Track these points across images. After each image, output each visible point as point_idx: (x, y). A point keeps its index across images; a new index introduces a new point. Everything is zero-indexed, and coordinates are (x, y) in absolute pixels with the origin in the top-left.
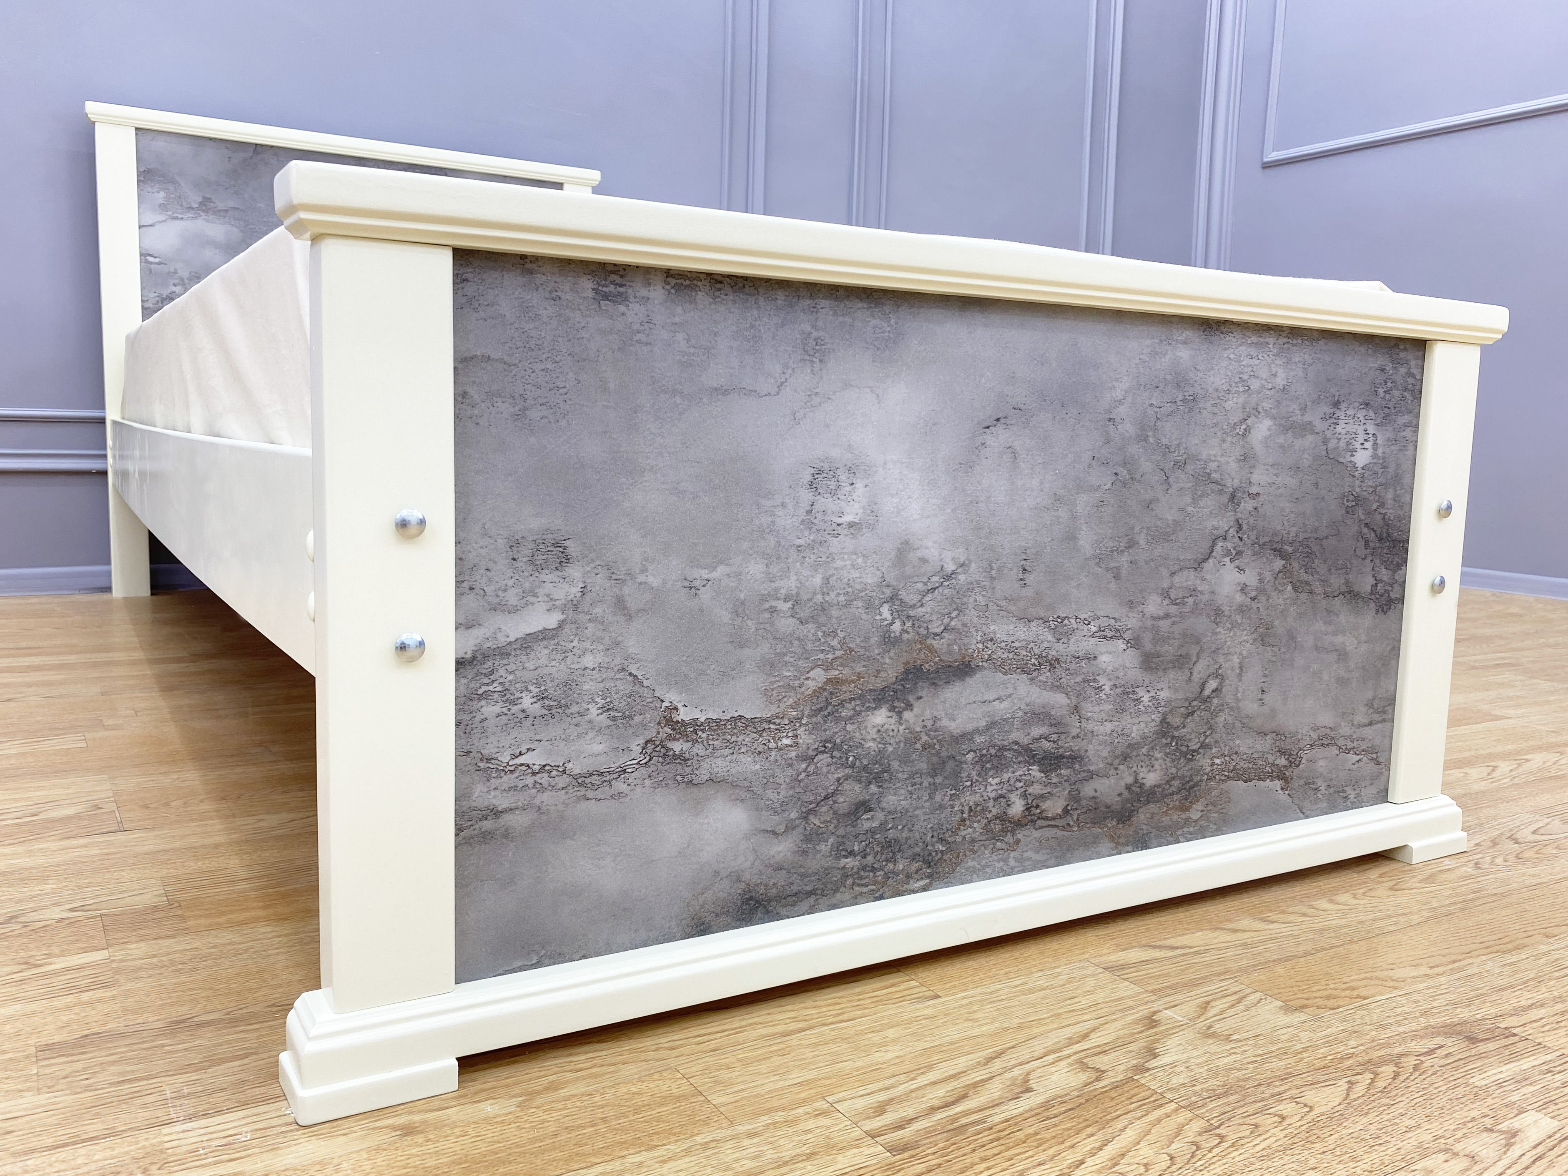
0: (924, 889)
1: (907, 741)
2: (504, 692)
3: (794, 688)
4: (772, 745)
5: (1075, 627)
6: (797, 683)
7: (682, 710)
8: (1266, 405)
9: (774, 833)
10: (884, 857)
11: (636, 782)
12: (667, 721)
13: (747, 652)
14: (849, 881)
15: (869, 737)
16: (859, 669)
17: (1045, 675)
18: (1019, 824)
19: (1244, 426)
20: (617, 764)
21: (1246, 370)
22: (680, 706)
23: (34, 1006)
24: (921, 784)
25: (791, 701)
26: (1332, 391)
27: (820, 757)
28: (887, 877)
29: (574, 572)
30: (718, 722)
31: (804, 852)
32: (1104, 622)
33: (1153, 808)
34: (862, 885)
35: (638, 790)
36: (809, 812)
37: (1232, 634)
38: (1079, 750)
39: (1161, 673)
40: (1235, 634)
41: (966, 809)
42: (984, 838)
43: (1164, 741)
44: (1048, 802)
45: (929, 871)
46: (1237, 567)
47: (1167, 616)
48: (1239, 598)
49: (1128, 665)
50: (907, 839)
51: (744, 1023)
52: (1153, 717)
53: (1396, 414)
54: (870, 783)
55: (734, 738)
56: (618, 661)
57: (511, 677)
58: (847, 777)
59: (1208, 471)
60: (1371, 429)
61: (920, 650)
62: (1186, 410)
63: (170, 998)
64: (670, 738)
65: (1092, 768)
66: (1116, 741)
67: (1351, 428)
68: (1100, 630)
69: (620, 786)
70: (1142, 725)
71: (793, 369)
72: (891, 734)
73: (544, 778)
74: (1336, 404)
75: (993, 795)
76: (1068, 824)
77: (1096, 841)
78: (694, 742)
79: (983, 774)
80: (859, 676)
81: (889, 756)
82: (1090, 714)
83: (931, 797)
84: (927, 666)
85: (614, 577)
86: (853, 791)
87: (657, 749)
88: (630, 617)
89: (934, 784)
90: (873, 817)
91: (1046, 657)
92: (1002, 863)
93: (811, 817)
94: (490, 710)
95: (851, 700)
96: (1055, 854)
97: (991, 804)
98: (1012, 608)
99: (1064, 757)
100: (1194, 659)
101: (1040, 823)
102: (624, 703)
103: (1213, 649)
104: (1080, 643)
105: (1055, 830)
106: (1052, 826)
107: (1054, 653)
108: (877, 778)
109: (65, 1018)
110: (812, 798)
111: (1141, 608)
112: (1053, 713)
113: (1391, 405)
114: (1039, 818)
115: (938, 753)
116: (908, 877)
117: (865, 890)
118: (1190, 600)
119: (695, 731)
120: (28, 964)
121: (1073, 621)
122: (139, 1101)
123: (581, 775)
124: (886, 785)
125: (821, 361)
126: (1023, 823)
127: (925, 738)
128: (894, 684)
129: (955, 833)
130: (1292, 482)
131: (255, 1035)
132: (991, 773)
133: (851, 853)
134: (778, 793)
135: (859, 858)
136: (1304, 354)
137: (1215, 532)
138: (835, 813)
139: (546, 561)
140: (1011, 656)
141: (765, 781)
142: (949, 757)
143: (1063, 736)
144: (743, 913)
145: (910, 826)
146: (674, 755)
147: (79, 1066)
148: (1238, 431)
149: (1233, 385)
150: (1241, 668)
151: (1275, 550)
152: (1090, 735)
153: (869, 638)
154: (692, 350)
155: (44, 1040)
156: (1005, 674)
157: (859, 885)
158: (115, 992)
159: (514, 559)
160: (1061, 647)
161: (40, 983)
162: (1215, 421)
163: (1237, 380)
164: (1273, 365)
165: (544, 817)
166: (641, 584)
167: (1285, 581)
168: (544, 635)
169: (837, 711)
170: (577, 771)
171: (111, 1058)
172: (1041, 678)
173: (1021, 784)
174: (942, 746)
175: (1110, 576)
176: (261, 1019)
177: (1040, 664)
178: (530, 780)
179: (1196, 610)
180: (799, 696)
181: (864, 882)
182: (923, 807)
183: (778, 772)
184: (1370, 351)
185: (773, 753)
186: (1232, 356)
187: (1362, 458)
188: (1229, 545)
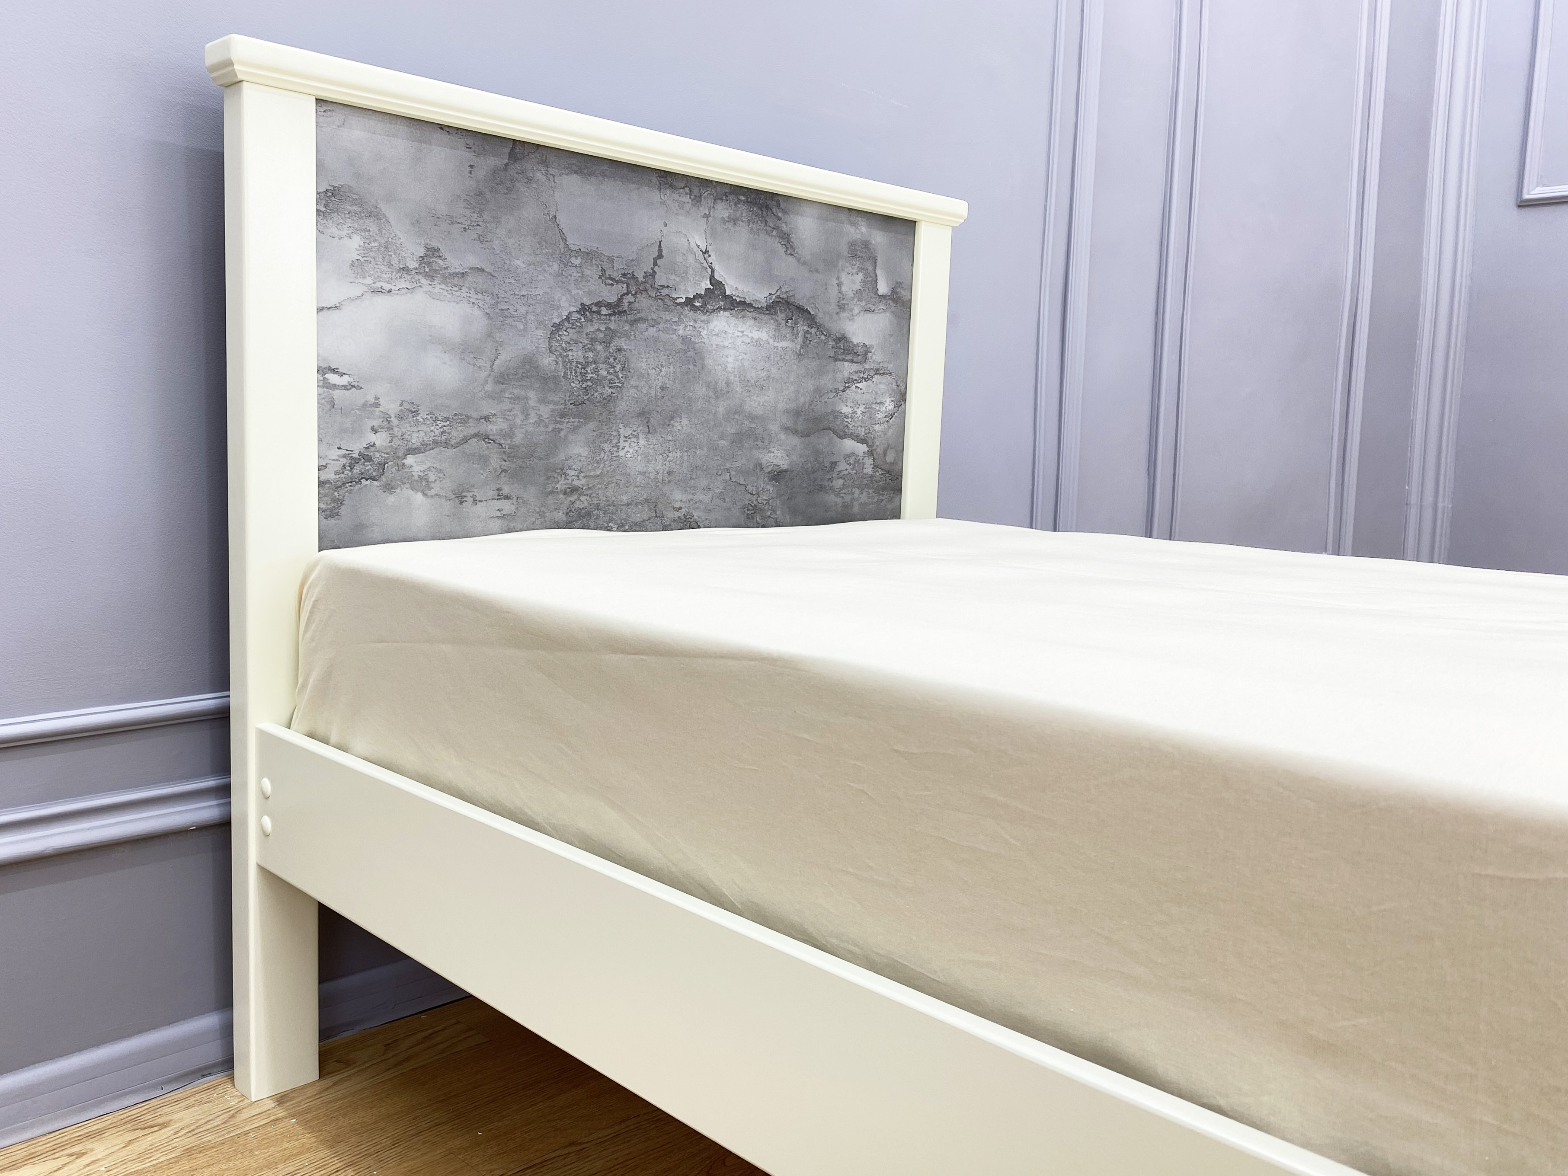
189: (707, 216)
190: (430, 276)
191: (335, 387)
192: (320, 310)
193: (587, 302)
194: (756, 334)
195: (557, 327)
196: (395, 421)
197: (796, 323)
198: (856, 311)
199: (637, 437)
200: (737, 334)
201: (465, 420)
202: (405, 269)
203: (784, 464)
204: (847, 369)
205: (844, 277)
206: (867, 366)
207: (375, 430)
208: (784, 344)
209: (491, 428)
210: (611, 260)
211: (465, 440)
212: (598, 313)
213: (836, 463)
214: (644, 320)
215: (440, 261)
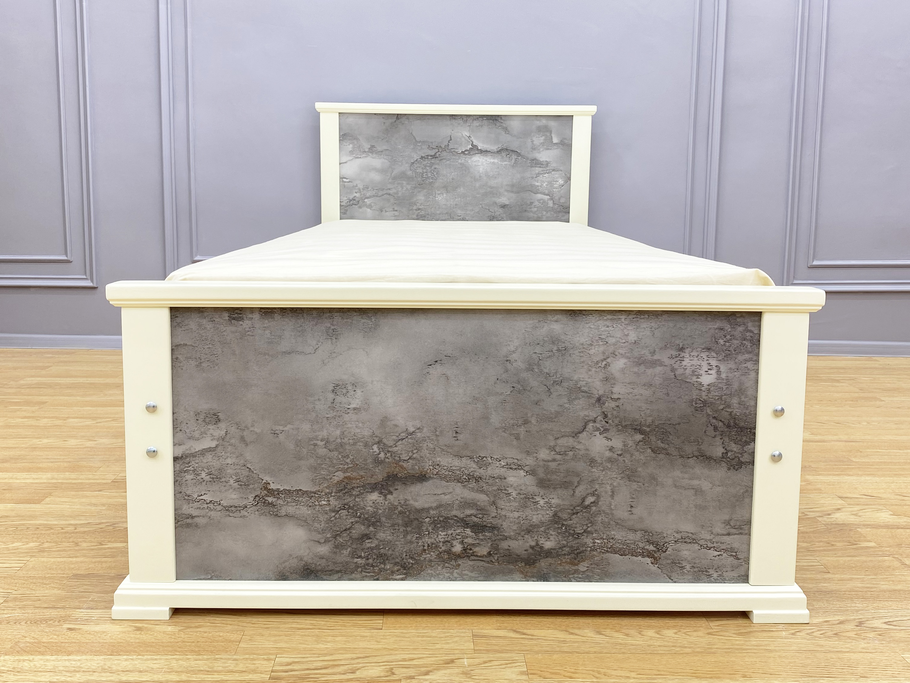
0: (402, 579)
1: (389, 509)
2: (194, 471)
3: (327, 480)
4: (317, 503)
5: (491, 462)
6: (328, 477)
7: (272, 484)
8: (621, 351)
9: (319, 542)
10: (378, 561)
11: (251, 512)
12: (265, 488)
13: (302, 462)
14: (360, 570)
15: (368, 505)
16: (362, 473)
17: (473, 484)
18: (458, 556)
19: (604, 363)
20: (243, 504)
21: (603, 333)
22: (271, 482)
23: (86, 560)
24: (399, 530)
25: (326, 485)
26: (677, 342)
27: (342, 511)
28: (380, 570)
29: (222, 425)
30: (289, 491)
31: (335, 553)
32: (510, 461)
33: (550, 560)
34: (367, 572)
35: (253, 515)
36: (337, 535)
37: (604, 473)
38: (497, 524)
39: (552, 490)
40: (606, 473)
41: (426, 545)
42: (437, 560)
43: (556, 526)
44: (478, 548)
45: (404, 571)
46: (605, 437)
47: (554, 460)
48: (608, 454)
49: (528, 483)
50: (391, 555)
52: (547, 512)
53: (737, 354)
54: (370, 526)
55: (297, 499)
56: (242, 462)
57: (197, 465)
58: (357, 522)
59: (579, 386)
60: (714, 363)
61: (396, 467)
62: (560, 355)
64: (267, 496)
65: (506, 534)
66: (522, 522)
67: (696, 362)
68: (507, 465)
69: (244, 513)
70: (540, 516)
71: (322, 343)
72: (381, 504)
73: (211, 506)
74: (682, 349)
75: (442, 540)
76: (491, 561)
77: (511, 572)
78: (278, 498)
79: (436, 529)
80: (362, 477)
81: (380, 514)
82: (503, 507)
83: (405, 536)
84: (400, 475)
85: (239, 428)
86: (359, 529)
87: (261, 499)
88: (247, 445)
89: (406, 530)
90: (372, 541)
91: (473, 475)
92: (449, 574)
93: (338, 537)
94: (189, 477)
95: (358, 487)
96: (483, 575)
97: (441, 544)
98: (451, 450)
99: (487, 527)
100: (576, 484)
101: (472, 558)
102: (245, 479)
103: (589, 480)
104: (495, 470)
105: (483, 563)
106: (481, 560)
107: (478, 474)
108: (374, 524)
109: (91, 566)
110: (338, 529)
111: (535, 455)
112: (478, 503)
113: (731, 349)
114: (472, 555)
115: (408, 516)
116: (393, 572)
117: (368, 575)
118: (571, 453)
119: (278, 494)
121: (489, 459)
122: (80, 599)
123: (227, 506)
124: (379, 528)
125: (336, 338)
126: (461, 556)
127: (400, 508)
128: (381, 482)
129: (420, 555)
130: (647, 393)
132: (441, 529)
133: (360, 557)
134: (320, 525)
135: (364, 559)
136: (651, 323)
137: (587, 418)
138: (351, 537)
139: (210, 421)
140: (450, 473)
141: (314, 519)
142: (415, 519)
143: (485, 516)
144: (304, 575)
145: (393, 549)
146: (269, 503)
147: (77, 583)
148: (600, 365)
149: (595, 341)
150: (613, 492)
151: (635, 429)
152: (504, 517)
153: (367, 460)
154: (273, 337)
155: (78, 572)
156: (447, 482)
157: (365, 572)
159: (197, 420)
160: (481, 471)
162: (582, 360)
163: (597, 338)
164: (625, 330)
165: (212, 521)
166: (252, 431)
167: (645, 447)
168: (210, 450)
169: (350, 491)
170: (225, 505)
172: (470, 486)
173: (460, 537)
174: (410, 513)
175: (512, 437)
177: (469, 479)
178: (206, 506)
179: (575, 458)
180: (330, 483)
181: (368, 571)
182: (400, 541)
183: (320, 515)
184: (709, 319)
185: (317, 507)
186: (592, 327)
187: (707, 379)
188: (598, 425)
189: (470, 126)
190: (372, 153)
191: (345, 182)
192: (340, 164)
193: (423, 155)
194: (492, 161)
195: (413, 163)
196: (362, 190)
197: (511, 156)
198: (541, 150)
199: (443, 194)
200: (484, 161)
201: (383, 190)
202: (365, 152)
203: (507, 203)
204: (537, 170)
205: (534, 139)
206: (548, 168)
207: (356, 193)
208: (506, 163)
209: (391, 192)
210: (432, 143)
211: (383, 195)
212: (428, 158)
213: (533, 202)
214: (444, 159)
215: (375, 149)
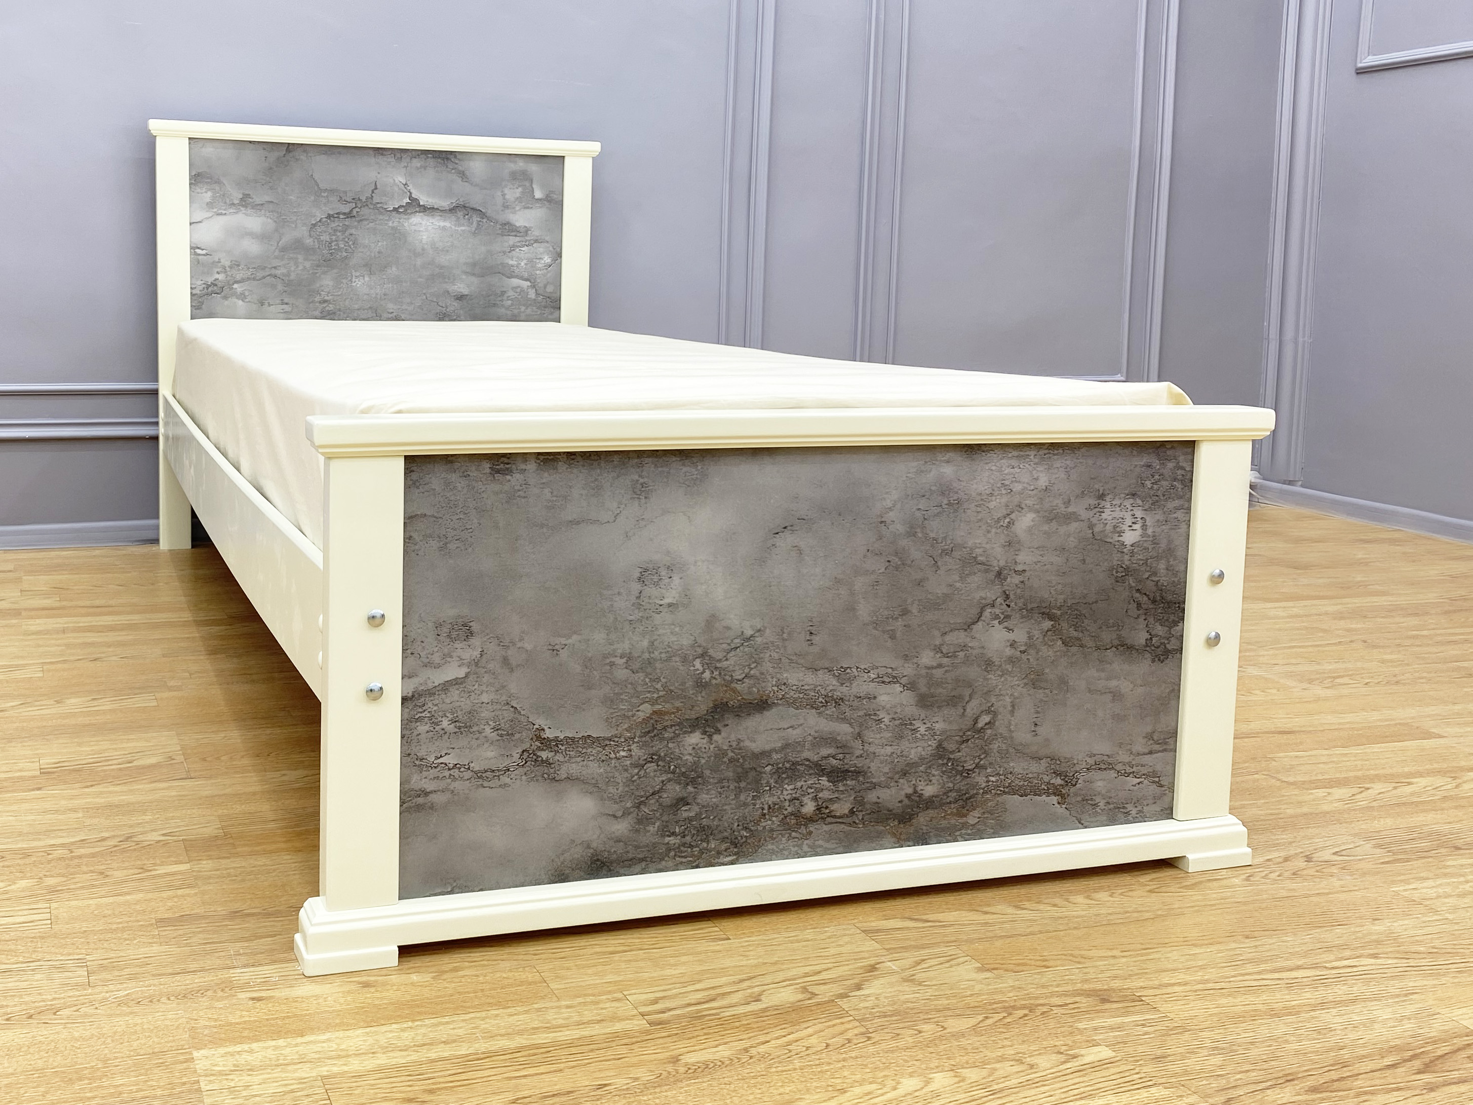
0: (732, 863)
1: (716, 756)
2: (431, 718)
3: (628, 717)
4: (612, 756)
5: (857, 674)
6: (630, 714)
7: (548, 731)
8: (1028, 502)
9: (614, 816)
10: (699, 838)
11: (516, 777)
12: (537, 738)
13: (594, 692)
14: (672, 853)
15: (686, 752)
16: (678, 704)
17: (831, 710)
18: (810, 820)
19: (1007, 520)
20: (504, 765)
21: (1007, 477)
22: (546, 728)
23: (150, 896)
24: (728, 787)
25: (626, 726)
26: (1097, 487)
27: (649, 765)
28: (701, 852)
29: (476, 641)
30: (573, 739)
31: (637, 831)
32: (882, 671)
33: (931, 813)
34: (682, 857)
35: (518, 782)
36: (641, 803)
37: (1003, 679)
38: (862, 766)
39: (935, 709)
40: (1006, 679)
41: (766, 807)
42: (781, 829)
43: (940, 761)
44: (836, 804)
45: (736, 850)
46: (1005, 628)
47: (940, 666)
48: (1008, 652)
49: (904, 703)
50: (717, 826)
51: (587, 944)
52: (929, 743)
53: (1166, 500)
54: (687, 785)
55: (584, 751)
56: (504, 698)
57: (436, 708)
58: (669, 780)
59: (974, 555)
60: (1139, 513)
61: (726, 691)
62: (951, 511)
63: (229, 897)
64: (539, 749)
65: (874, 781)
66: (896, 760)
67: (1118, 514)
68: (879, 677)
69: (505, 779)
70: (920, 749)
71: (625, 505)
72: (704, 750)
73: (455, 772)
74: (1101, 497)
75: (788, 797)
76: (854, 822)
77: (879, 835)
78: (556, 752)
79: (780, 781)
80: (678, 710)
81: (702, 766)
82: (871, 740)
83: (737, 796)
84: (731, 702)
85: (502, 644)
86: (674, 790)
87: (531, 756)
88: (512, 670)
89: (739, 787)
90: (690, 809)
91: (832, 697)
92: (796, 848)
93: (642, 807)
94: (423, 728)
95: (672, 726)
96: (843, 844)
97: (787, 803)
98: (803, 661)
99: (849, 771)
100: (967, 699)
101: (829, 820)
102: (508, 726)
103: (984, 691)
104: (861, 686)
105: (843, 825)
106: (840, 822)
107: (839, 694)
108: (693, 782)
109: (170, 904)
110: (643, 793)
111: (915, 660)
112: (839, 738)
113: (1159, 493)
114: (828, 816)
115: (742, 765)
116: (719, 853)
117: (684, 860)
118: (962, 654)
119: (557, 745)
120: (143, 869)
121: (854, 670)
122: (216, 954)
123: (479, 772)
124: (700, 787)
125: (646, 498)
126: (814, 819)
127: (731, 754)
128: (705, 715)
129: (757, 823)
130: (1058, 560)
131: (281, 923)
132: (786, 781)
133: (673, 834)
134: (617, 789)
135: (679, 837)
136: (1066, 460)
137: (983, 601)
138: (660, 805)
139: (458, 635)
140: (801, 696)
141: (607, 780)
142: (751, 769)
143: (847, 756)
144: (592, 870)
145: (720, 817)
146: (542, 761)
147: (181, 932)
148: (1002, 523)
149: (996, 489)
150: (1013, 706)
151: (1043, 614)
152: (872, 756)
153: (685, 683)
154: (555, 499)
155: (159, 916)
156: (797, 709)
157: (679, 857)
158: (197, 891)
159: (438, 635)
160: (844, 689)
161: (152, 881)
162: (979, 517)
163: (999, 485)
164: (1034, 472)
165: (456, 797)
166: (519, 648)
167: (1055, 638)
168: (456, 682)
169: (661, 733)
170: (477, 769)
171: (199, 930)
172: (827, 712)
173: (813, 790)
174: (745, 760)
175: (886, 636)
176: (284, 915)
177: (827, 702)
178: (447, 773)
179: (967, 661)
180: (632, 723)
181: (683, 855)
182: (730, 804)
183: (617, 774)
184: (1135, 453)
185: (613, 761)
187: (1130, 537)
188: (997, 611)
189: (406, 167)
190: (245, 206)
191: (198, 255)
192: (191, 224)
193: (331, 213)
194: (442, 224)
195: (314, 225)
196: (228, 269)
197: (471, 217)
198: (517, 208)
199: (363, 276)
200: (428, 224)
201: (264, 268)
203: (465, 291)
204: (512, 240)
205: (506, 191)
206: (528, 238)
207: (218, 273)
208: (463, 228)
209: (278, 272)
210: (345, 192)
211: (264, 277)
212: (338, 217)
213: (505, 292)
214: (366, 220)
215: (250, 200)
